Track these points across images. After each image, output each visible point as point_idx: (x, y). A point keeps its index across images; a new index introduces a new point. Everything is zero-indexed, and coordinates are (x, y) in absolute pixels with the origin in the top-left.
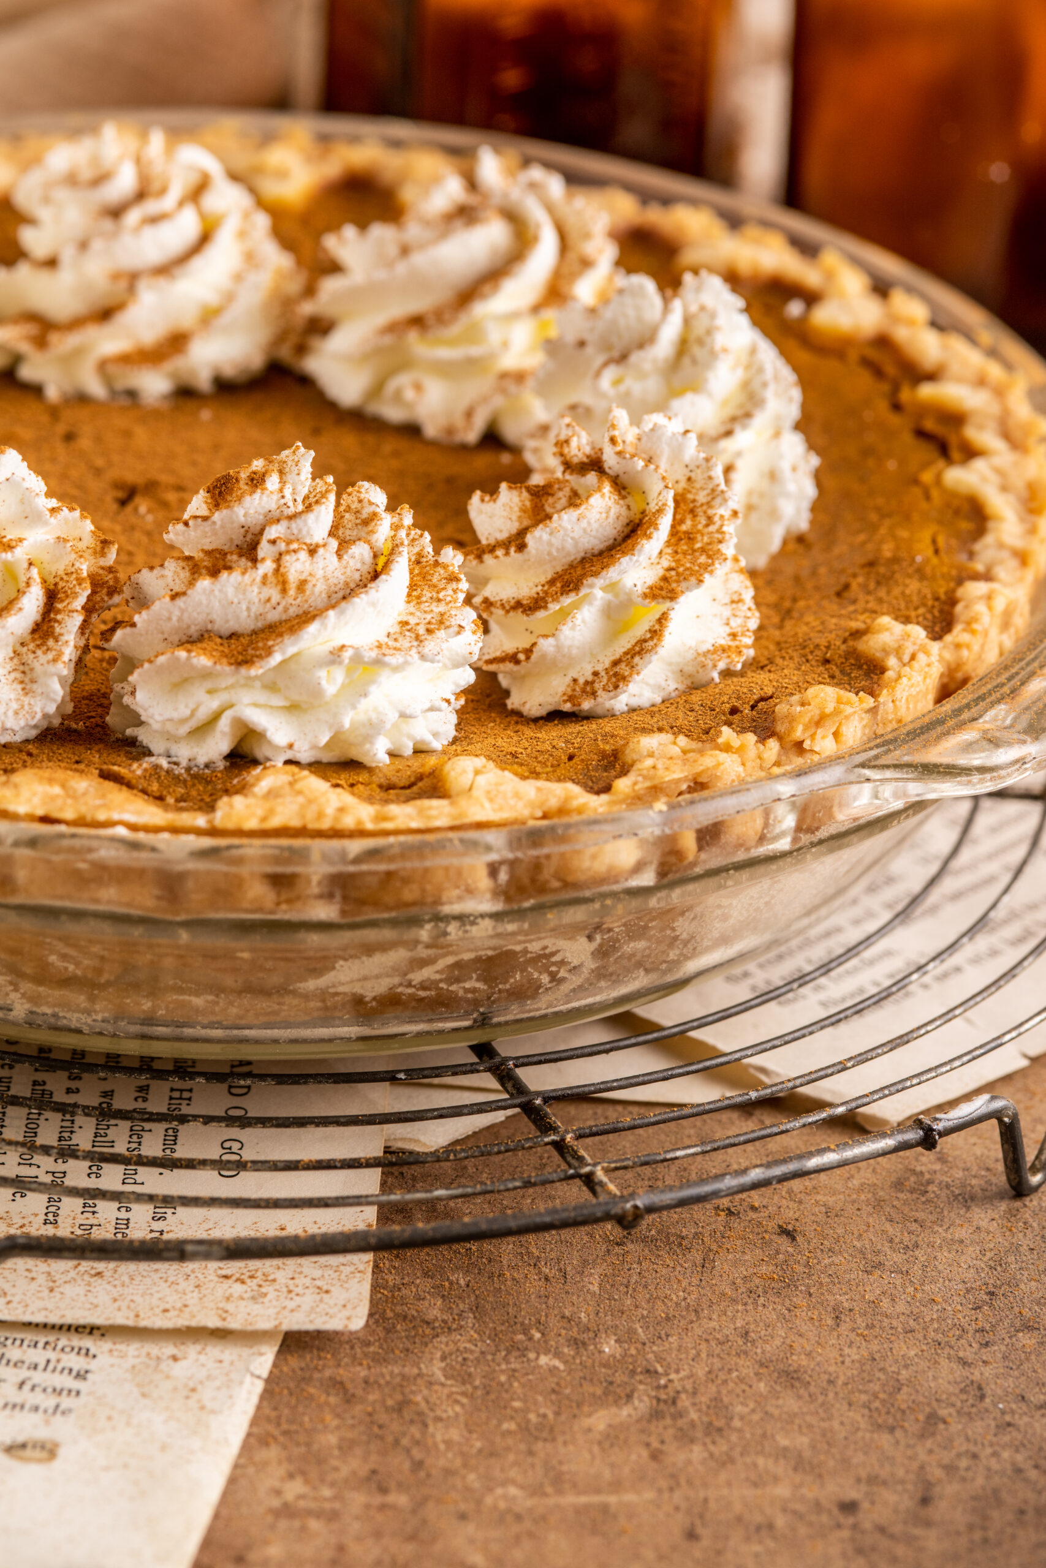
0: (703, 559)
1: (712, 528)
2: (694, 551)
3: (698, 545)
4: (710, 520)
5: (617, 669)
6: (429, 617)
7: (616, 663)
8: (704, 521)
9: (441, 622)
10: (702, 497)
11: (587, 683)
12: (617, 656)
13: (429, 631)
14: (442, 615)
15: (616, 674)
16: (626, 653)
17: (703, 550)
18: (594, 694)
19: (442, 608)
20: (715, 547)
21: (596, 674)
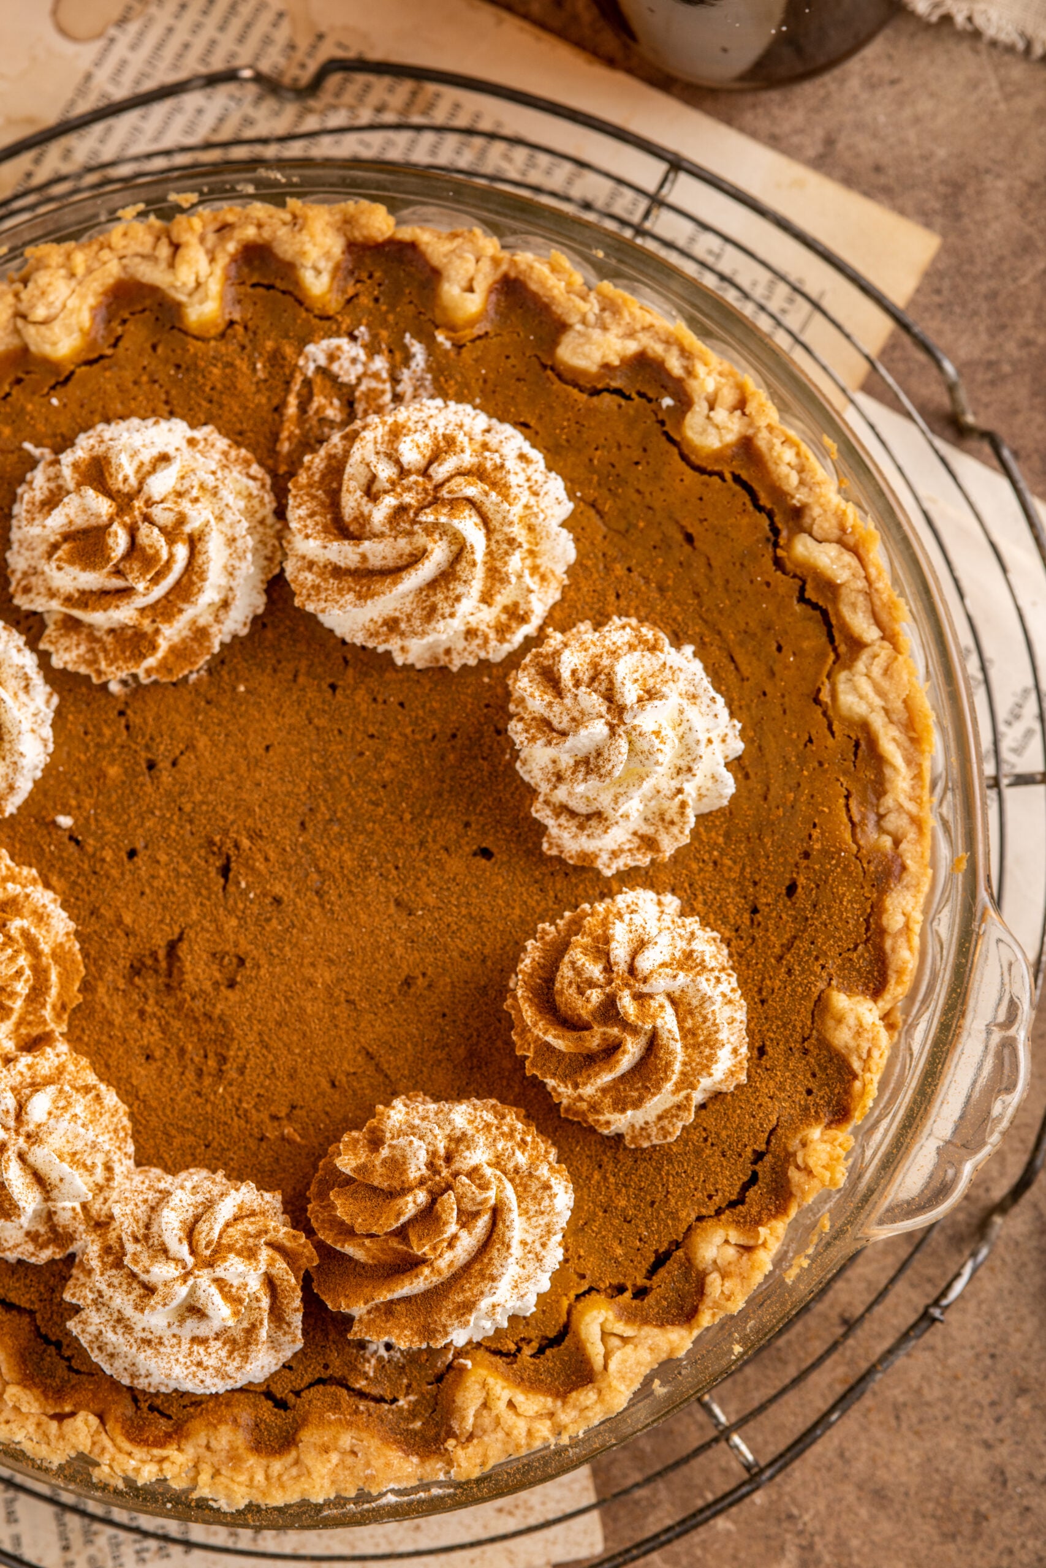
0: (707, 1051)
1: (708, 1024)
2: (699, 1045)
3: (701, 1038)
4: (705, 1019)
5: (662, 1123)
6: (538, 1230)
7: (660, 1118)
8: (700, 1019)
9: (549, 1232)
10: (695, 1002)
11: (642, 1129)
12: (659, 1112)
13: (544, 1245)
14: (548, 1225)
15: (662, 1128)
16: (666, 1111)
17: (706, 1042)
18: (649, 1137)
19: (547, 1219)
20: (713, 1037)
21: (647, 1123)
